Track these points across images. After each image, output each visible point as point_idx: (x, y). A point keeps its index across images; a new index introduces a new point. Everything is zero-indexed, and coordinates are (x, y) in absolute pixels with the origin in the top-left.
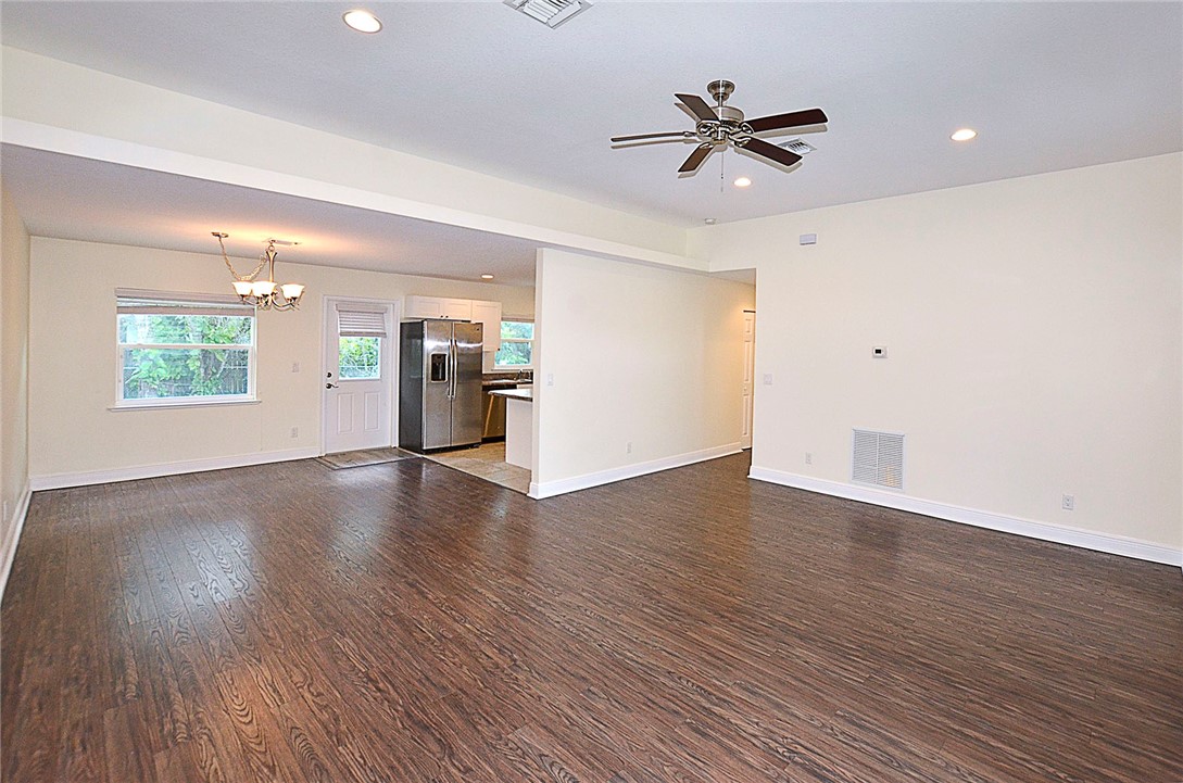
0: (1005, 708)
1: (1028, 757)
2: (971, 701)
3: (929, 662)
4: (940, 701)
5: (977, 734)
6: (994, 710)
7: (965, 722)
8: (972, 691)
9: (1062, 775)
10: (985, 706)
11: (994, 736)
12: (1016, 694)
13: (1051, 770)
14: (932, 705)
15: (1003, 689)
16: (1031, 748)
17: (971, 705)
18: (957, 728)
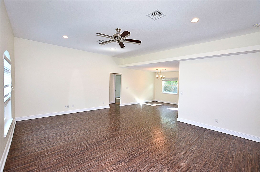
0: (56, 159)
1: (46, 155)
2: (63, 155)
3: (78, 156)
4: (67, 151)
5: (57, 151)
6: (58, 157)
7: (60, 152)
8: (65, 157)
9: (39, 156)
10: (59, 157)
11: (54, 153)
12: (56, 164)
13: (42, 156)
14: (68, 150)
15: (60, 163)
16: (47, 157)
17: (62, 155)
18: (61, 150)
